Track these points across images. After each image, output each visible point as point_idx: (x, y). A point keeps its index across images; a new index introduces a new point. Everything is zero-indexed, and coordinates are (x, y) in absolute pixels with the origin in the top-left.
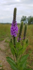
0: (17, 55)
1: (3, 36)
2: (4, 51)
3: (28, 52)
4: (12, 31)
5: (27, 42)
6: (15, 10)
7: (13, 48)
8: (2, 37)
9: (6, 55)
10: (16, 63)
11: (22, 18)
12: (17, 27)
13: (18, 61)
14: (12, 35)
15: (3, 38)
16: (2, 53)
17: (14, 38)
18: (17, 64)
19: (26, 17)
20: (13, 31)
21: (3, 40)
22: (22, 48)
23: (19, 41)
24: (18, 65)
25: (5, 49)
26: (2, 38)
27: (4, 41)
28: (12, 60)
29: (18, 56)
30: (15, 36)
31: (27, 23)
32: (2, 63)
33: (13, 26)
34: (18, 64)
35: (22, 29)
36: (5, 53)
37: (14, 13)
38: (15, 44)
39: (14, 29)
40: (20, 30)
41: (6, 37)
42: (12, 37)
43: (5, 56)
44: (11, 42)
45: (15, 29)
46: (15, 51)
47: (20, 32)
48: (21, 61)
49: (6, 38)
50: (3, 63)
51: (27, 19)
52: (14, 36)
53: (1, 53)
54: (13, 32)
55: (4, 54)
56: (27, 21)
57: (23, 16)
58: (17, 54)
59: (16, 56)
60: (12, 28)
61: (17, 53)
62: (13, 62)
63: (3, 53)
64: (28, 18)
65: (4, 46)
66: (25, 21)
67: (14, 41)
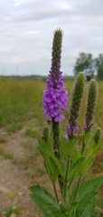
0: (66, 181)
1: (20, 114)
2: (21, 163)
3: (99, 166)
4: (47, 105)
5: (96, 139)
6: (58, 37)
7: (51, 158)
8: (17, 119)
9: (28, 175)
10: (61, 206)
11: (78, 60)
12: (63, 92)
13: (67, 199)
14: (47, 115)
15: (20, 121)
16: (16, 168)
17: (55, 125)
18: (63, 211)
19: (90, 56)
20: (52, 103)
21: (20, 128)
22: (83, 159)
23: (71, 137)
24: (67, 213)
25: (24, 157)
26: (16, 122)
27: (23, 131)
28: (47, 197)
29: (68, 184)
30: (56, 120)
31: (96, 73)
32: (16, 200)
33: (52, 89)
34: (69, 211)
35: (80, 97)
36: (26, 168)
37: (54, 48)
38: (56, 145)
39: (54, 97)
40: (74, 100)
41: (30, 119)
42: (49, 121)
43: (25, 179)
44: (45, 138)
45: (58, 98)
46: (60, 167)
47: (73, 107)
48: (77, 200)
49: (30, 123)
50: (20, 201)
51: (94, 64)
52: (54, 118)
53: (12, 169)
54: (52, 107)
55: (24, 172)
56: (93, 69)
57: (82, 54)
58: (64, 177)
59: (61, 184)
60: (49, 96)
61: (63, 174)
62: (51, 201)
63: (19, 169)
64: (97, 60)
65: (22, 148)
66: (88, 70)
67: (56, 134)
